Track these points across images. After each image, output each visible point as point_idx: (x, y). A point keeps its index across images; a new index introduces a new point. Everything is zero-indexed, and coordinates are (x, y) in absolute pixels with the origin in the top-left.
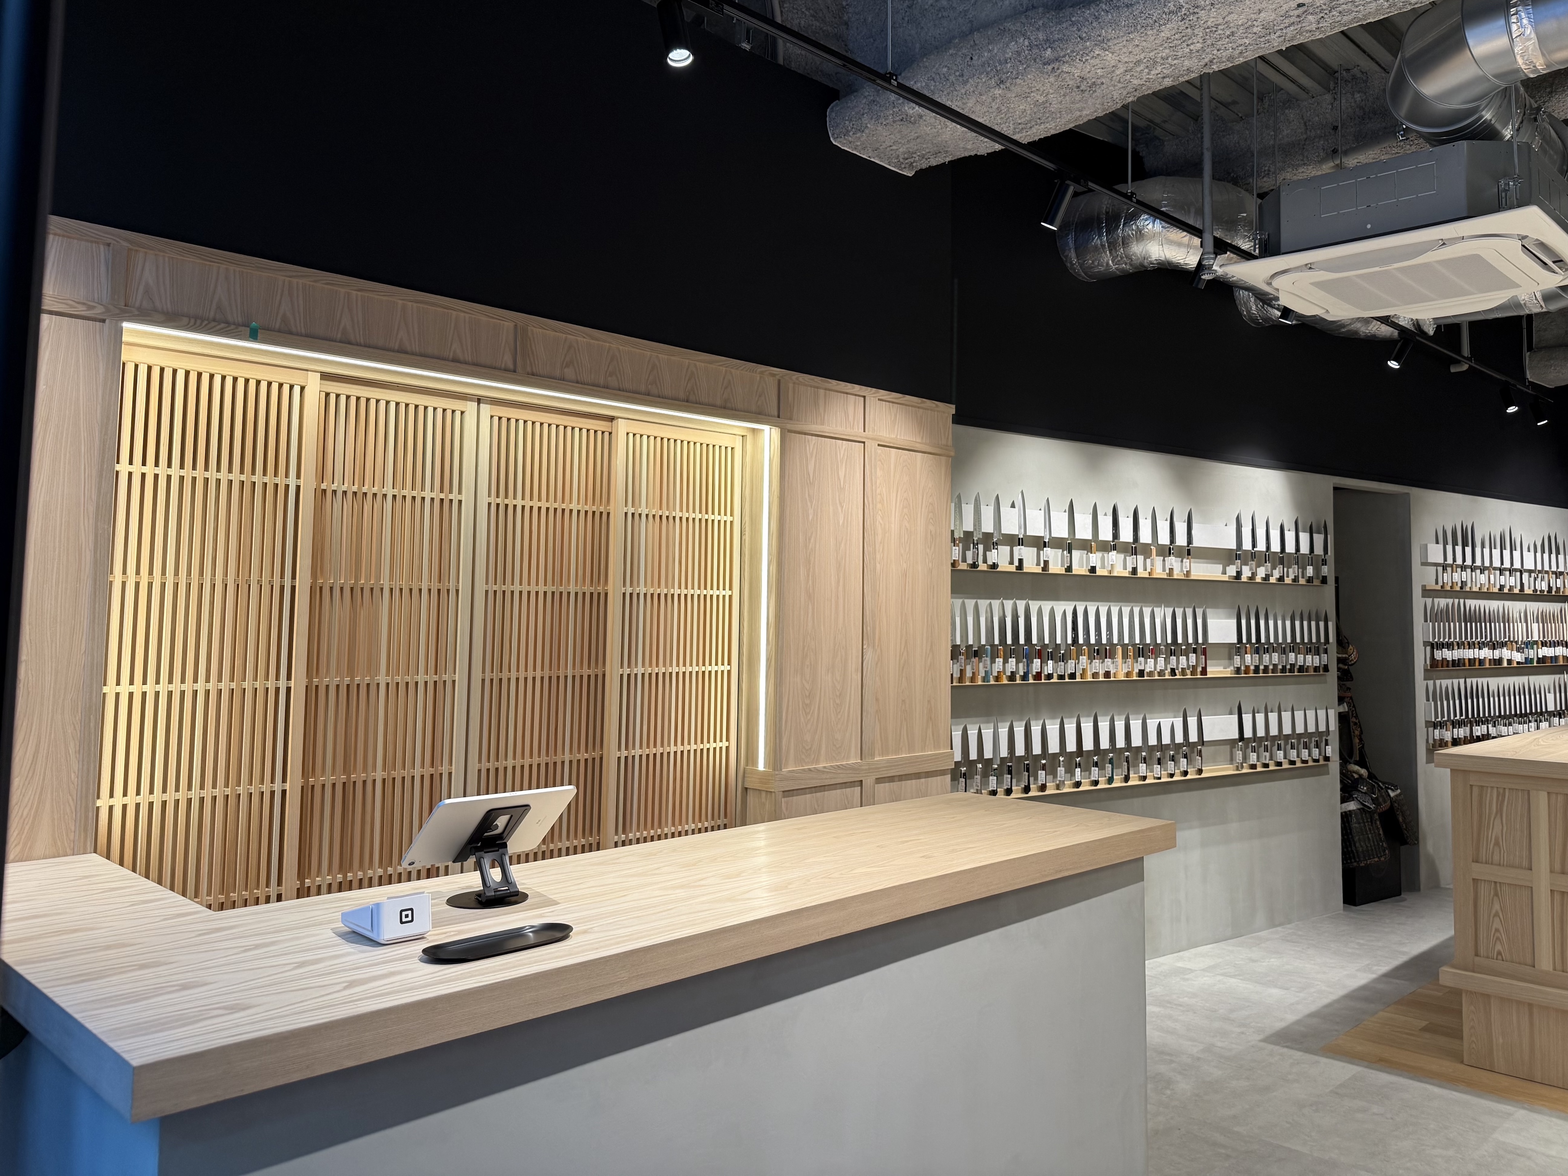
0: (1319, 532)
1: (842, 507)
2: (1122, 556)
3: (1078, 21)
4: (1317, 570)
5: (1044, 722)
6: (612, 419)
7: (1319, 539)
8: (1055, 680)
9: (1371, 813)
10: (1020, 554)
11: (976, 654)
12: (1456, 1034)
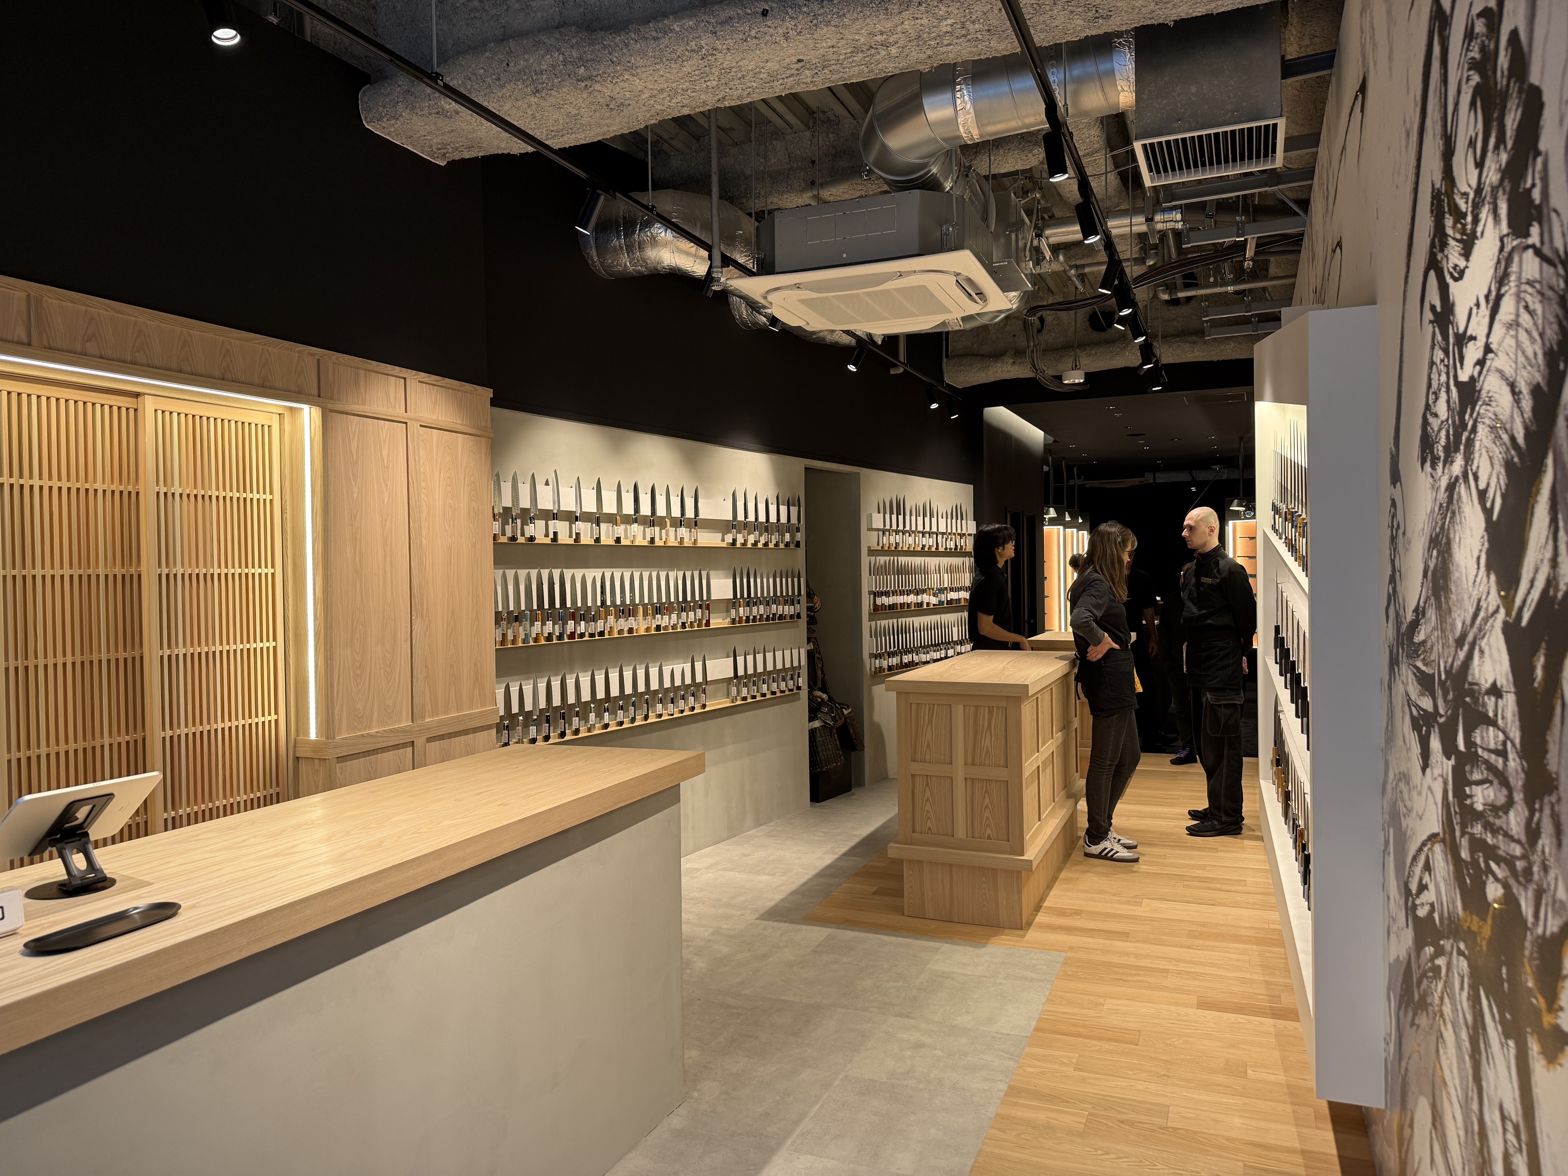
0: (794, 505)
1: (387, 486)
2: (642, 527)
3: (610, 46)
4: (792, 537)
5: (578, 675)
6: (137, 395)
7: (794, 510)
8: (587, 638)
9: (831, 728)
10: (555, 528)
11: (517, 619)
12: (899, 893)
